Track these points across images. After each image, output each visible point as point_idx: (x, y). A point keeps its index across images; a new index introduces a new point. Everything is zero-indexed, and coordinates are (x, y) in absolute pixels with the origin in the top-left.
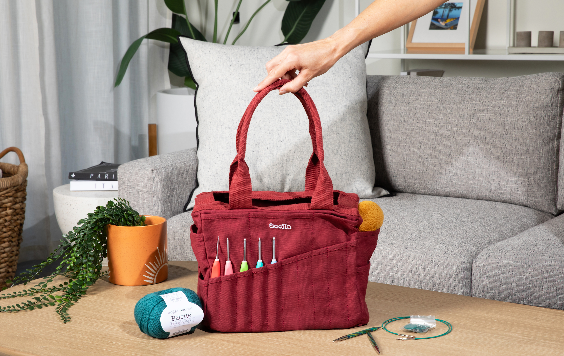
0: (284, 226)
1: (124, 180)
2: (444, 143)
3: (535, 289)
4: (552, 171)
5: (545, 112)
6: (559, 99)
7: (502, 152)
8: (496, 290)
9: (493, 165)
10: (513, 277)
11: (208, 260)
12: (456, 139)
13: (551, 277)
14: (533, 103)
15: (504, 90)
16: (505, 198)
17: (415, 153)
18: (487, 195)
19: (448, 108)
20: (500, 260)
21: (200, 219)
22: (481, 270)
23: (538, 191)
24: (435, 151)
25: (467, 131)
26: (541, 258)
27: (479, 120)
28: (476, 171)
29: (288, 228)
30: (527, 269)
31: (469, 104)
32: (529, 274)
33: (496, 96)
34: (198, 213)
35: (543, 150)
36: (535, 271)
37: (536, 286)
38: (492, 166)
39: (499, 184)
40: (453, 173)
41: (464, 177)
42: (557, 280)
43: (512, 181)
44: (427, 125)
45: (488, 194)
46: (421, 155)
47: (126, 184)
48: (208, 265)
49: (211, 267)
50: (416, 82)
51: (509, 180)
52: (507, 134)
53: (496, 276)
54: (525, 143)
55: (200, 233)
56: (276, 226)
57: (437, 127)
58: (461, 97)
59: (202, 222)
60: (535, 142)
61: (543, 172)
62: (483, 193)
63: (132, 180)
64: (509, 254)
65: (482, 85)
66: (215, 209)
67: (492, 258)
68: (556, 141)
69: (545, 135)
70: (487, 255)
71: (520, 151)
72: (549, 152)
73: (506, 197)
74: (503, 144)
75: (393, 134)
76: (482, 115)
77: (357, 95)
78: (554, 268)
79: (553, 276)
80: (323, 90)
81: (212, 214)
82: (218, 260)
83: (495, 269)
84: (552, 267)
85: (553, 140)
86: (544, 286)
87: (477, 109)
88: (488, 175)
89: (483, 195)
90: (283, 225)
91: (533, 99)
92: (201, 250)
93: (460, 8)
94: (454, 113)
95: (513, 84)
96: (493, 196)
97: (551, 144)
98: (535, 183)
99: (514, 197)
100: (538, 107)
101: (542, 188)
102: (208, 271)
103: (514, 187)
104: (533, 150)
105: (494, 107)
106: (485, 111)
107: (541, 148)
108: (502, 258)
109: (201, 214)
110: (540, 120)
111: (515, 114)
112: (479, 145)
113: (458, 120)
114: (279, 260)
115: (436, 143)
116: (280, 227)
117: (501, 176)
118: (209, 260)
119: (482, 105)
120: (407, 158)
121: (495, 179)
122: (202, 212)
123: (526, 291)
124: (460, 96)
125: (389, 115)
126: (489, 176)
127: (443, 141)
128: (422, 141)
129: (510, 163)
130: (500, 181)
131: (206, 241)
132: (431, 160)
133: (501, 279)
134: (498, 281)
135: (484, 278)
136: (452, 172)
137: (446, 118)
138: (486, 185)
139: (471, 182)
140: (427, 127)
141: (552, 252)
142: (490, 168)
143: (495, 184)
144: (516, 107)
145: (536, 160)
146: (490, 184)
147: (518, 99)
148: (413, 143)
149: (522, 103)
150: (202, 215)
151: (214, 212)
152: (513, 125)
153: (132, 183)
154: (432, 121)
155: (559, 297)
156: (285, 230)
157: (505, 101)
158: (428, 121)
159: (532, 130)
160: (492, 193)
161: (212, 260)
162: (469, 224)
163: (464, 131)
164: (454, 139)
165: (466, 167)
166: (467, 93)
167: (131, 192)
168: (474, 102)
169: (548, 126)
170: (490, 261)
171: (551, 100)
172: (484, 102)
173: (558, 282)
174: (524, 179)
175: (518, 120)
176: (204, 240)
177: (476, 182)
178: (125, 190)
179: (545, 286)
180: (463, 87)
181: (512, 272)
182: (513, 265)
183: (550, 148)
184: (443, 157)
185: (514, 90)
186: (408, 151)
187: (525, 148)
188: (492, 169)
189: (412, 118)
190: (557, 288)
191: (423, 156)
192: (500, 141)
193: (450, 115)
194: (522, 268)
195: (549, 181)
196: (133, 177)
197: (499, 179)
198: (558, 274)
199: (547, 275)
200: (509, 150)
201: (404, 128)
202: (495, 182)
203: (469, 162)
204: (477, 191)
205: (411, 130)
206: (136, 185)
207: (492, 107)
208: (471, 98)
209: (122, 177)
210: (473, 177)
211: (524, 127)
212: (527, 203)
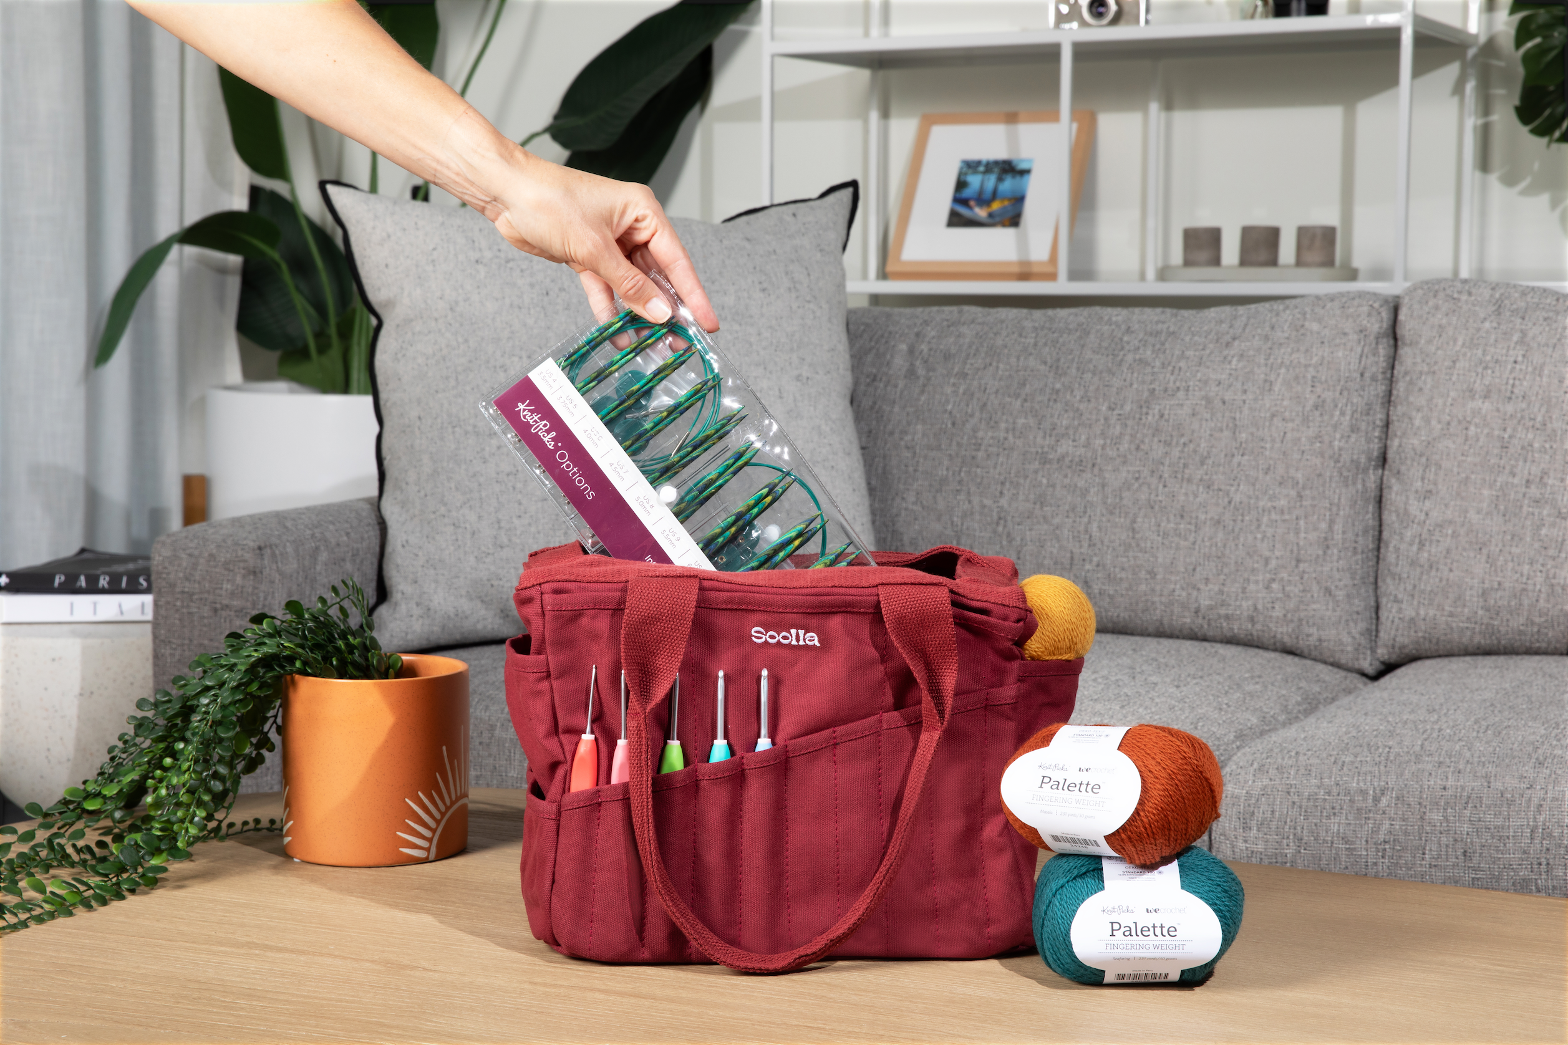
0: (797, 634)
1: (172, 576)
2: (1067, 481)
3: (1400, 857)
4: (1364, 556)
5: (1345, 393)
6: (1382, 359)
7: (1230, 502)
8: (1286, 863)
9: (1206, 539)
10: (1335, 825)
11: (562, 737)
12: (1100, 470)
13: (1447, 821)
14: (1311, 369)
15: (1229, 336)
16: (1236, 631)
17: (986, 510)
18: (1185, 623)
19: (1077, 386)
20: (1295, 778)
21: (540, 611)
22: (1242, 807)
23: (1327, 609)
24: (1042, 503)
25: (1133, 447)
26: (1414, 768)
27: (1166, 417)
28: (1157, 558)
29: (808, 642)
30: (1376, 800)
31: (1135, 375)
32: (1384, 813)
33: (1208, 352)
34: (534, 592)
35: (1339, 499)
36: (1400, 805)
37: (1404, 849)
38: (1203, 541)
39: (1221, 592)
40: (1094, 563)
41: (1123, 575)
42: (1466, 828)
43: (1257, 582)
44: (1017, 433)
45: (1188, 620)
46: (1002, 515)
47: (178, 589)
48: (561, 752)
49: (569, 758)
50: (980, 320)
51: (1248, 580)
52: (1242, 455)
53: (1286, 823)
54: (1293, 478)
55: (539, 653)
56: (772, 637)
57: (1048, 438)
58: (1111, 357)
59: (547, 617)
60: (1320, 475)
61: (1339, 558)
62: (1174, 618)
63: (197, 578)
64: (1319, 761)
65: (1165, 326)
66: (584, 579)
67: (1270, 771)
68: (1374, 474)
69: (1346, 457)
70: (1256, 766)
71: (1279, 499)
72: (1356, 502)
73: (1238, 628)
74: (1232, 482)
75: (921, 460)
76: (1172, 403)
77: (829, 351)
78: (1456, 796)
79: (1455, 816)
80: (737, 332)
81: (575, 595)
82: (592, 737)
83: (1281, 802)
84: (1450, 792)
85: (1365, 471)
86: (1428, 848)
87: (1157, 388)
88: (1191, 567)
89: (1174, 623)
90: (793, 631)
91: (1311, 359)
92: (540, 708)
93: (1025, 172)
94: (1093, 400)
95: (1252, 321)
96: (1202, 627)
97: (1360, 481)
98: (1320, 588)
99: (1263, 626)
100: (1326, 381)
101: (1338, 601)
102: (560, 773)
103: (1264, 598)
104: (1313, 498)
105: (1206, 382)
106: (1181, 394)
107: (1334, 492)
108: (1300, 773)
109: (542, 593)
110: (1332, 416)
111: (1263, 399)
112: (1165, 486)
113: (1106, 419)
114: (780, 739)
115: (1045, 481)
116: (785, 638)
117: (1226, 570)
118: (565, 738)
119: (1172, 378)
120: (962, 524)
121: (1210, 576)
122: (547, 587)
123: (1375, 864)
124: (1108, 355)
125: (911, 410)
126: (1194, 570)
127: (1066, 476)
128: (1005, 478)
129: (1251, 532)
130: (1223, 584)
131: (557, 678)
132: (1031, 530)
133: (1299, 832)
134: (1291, 837)
135: (1250, 829)
136: (1091, 561)
137: (1071, 414)
138: (1184, 594)
139: (1143, 587)
140: (1020, 437)
141: (1443, 752)
142: (1197, 547)
143: (1209, 591)
144: (1266, 381)
145: (1323, 526)
146: (1195, 593)
147: (1271, 360)
148: (980, 484)
149: (1283, 370)
150: (547, 598)
151: (584, 590)
152: (1258, 430)
153: (197, 586)
154: (1032, 421)
155: (1473, 878)
156: (798, 647)
157: (1234, 367)
158: (1021, 421)
159: (1312, 443)
160: (1200, 618)
161: (573, 738)
162: (1171, 690)
163: (1125, 446)
164: (1096, 470)
165: (1130, 545)
166: (1127, 348)
167: (195, 610)
168: (1148, 370)
169: (1353, 431)
170: (1266, 782)
171: (1360, 363)
172: (1177, 368)
173: (1468, 834)
174: (1290, 575)
175: (1273, 416)
176: (548, 676)
177: (1158, 588)
178: (175, 605)
179: (1432, 848)
180: (1113, 330)
181: (1331, 811)
182: (1335, 791)
183: (1357, 492)
184: (1066, 520)
185: (1257, 338)
186: (966, 506)
187: (1293, 493)
188: (1202, 551)
189: (977, 414)
190: (1465, 852)
191: (1009, 518)
192: (1224, 473)
193: (1082, 407)
194: (1361, 798)
195: (1356, 582)
196: (199, 568)
197: (1222, 577)
198: (1467, 813)
199: (1436, 816)
200: (1250, 497)
201: (954, 443)
202: (1211, 586)
203: (1138, 533)
204: (1158, 612)
205: (973, 447)
206: (208, 592)
207: (1200, 381)
208: (1140, 360)
209: (165, 568)
210: (1149, 572)
211: (1289, 435)
212: (1298, 643)
